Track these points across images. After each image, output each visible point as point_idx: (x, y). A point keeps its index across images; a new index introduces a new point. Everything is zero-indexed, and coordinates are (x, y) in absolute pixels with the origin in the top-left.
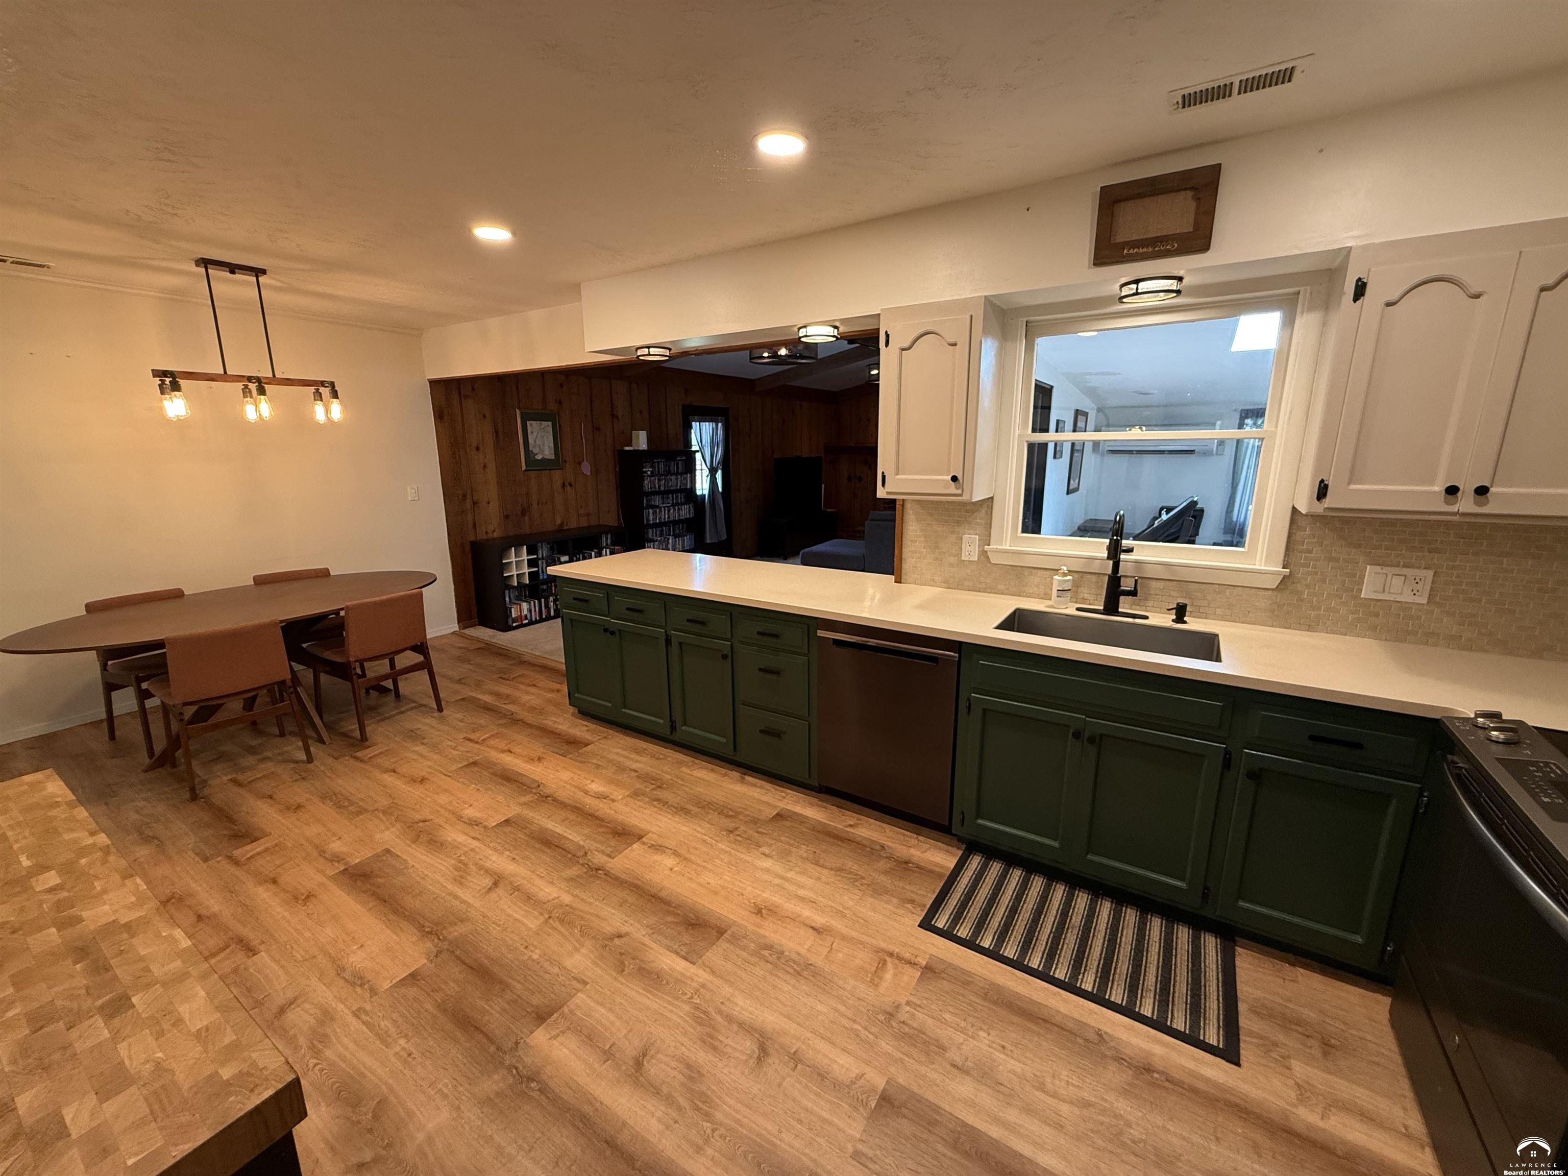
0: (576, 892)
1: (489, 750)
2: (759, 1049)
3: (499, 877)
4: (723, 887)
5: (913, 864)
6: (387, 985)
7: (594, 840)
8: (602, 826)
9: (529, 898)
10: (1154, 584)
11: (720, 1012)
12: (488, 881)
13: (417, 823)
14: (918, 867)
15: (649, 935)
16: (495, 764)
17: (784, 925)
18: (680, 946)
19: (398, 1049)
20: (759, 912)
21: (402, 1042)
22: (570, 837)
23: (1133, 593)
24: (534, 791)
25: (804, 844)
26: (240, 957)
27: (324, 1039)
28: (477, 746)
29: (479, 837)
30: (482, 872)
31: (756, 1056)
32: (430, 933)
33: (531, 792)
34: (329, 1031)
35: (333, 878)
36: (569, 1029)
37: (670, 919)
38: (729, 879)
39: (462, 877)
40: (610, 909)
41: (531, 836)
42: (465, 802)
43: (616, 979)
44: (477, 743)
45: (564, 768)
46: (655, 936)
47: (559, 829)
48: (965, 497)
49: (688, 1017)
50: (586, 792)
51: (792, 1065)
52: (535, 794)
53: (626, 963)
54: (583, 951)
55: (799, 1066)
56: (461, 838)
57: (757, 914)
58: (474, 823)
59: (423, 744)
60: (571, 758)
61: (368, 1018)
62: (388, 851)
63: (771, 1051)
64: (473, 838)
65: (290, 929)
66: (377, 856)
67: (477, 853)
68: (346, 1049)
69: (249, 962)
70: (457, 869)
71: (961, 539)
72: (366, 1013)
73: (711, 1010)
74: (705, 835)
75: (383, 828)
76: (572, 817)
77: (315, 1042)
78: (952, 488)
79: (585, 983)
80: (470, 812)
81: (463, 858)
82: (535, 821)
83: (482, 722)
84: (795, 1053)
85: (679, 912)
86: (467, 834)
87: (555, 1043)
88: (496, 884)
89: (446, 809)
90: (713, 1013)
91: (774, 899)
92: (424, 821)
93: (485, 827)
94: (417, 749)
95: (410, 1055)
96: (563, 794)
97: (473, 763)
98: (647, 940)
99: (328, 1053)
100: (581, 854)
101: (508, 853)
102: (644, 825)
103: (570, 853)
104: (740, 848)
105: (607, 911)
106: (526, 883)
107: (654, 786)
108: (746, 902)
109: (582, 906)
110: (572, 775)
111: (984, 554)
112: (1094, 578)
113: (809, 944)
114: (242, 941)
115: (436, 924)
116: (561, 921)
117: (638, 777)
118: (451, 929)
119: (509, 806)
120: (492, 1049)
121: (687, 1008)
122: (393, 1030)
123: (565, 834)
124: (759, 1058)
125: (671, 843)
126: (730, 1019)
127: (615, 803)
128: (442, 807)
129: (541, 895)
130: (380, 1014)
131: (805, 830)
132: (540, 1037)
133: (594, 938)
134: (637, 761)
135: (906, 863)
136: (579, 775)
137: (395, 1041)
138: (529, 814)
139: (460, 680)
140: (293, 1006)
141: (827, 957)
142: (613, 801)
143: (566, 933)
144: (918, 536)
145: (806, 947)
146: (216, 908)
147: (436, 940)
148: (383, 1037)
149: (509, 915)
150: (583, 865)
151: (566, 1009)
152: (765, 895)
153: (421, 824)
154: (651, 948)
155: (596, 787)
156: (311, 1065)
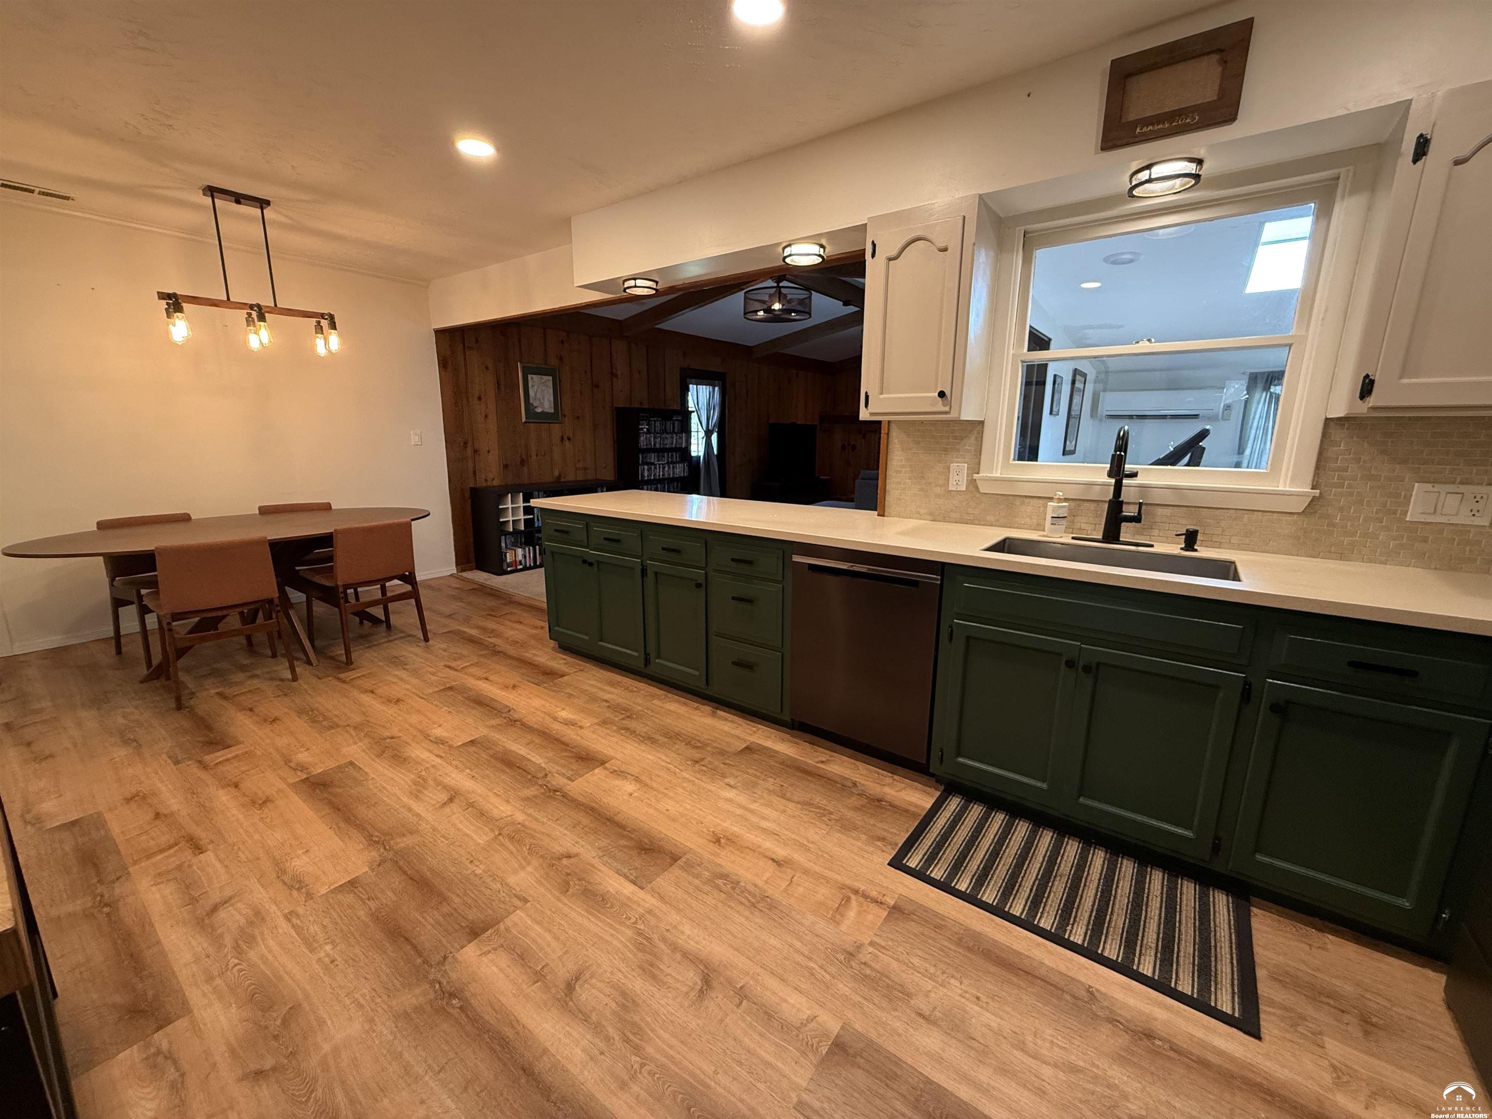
0: (530, 811)
1: (466, 677)
2: (702, 981)
3: (455, 793)
4: (682, 815)
5: (885, 802)
6: (324, 890)
7: (558, 764)
8: (566, 750)
9: (482, 815)
10: (1160, 511)
11: (664, 940)
12: (444, 797)
13: (385, 739)
14: (892, 805)
15: (600, 858)
16: (470, 689)
17: (742, 855)
18: (630, 869)
19: (322, 955)
20: (718, 841)
21: (328, 948)
22: (533, 759)
23: (1137, 519)
24: (504, 715)
25: (771, 777)
26: (187, 855)
27: (250, 940)
28: (455, 673)
29: (443, 755)
30: (440, 788)
31: (698, 987)
32: (377, 842)
33: (501, 716)
34: (256, 931)
35: (294, 786)
36: (502, 946)
37: (623, 842)
38: (688, 807)
39: (419, 791)
40: (562, 830)
41: (494, 756)
42: (434, 723)
43: (559, 900)
44: (456, 670)
45: (537, 696)
46: (605, 858)
47: (523, 751)
48: (953, 415)
49: (631, 943)
50: (555, 719)
51: (737, 1000)
52: (505, 718)
53: (571, 883)
54: (529, 869)
55: (745, 1002)
56: (425, 755)
57: (715, 843)
58: (440, 741)
59: (404, 669)
60: (545, 687)
61: (298, 922)
62: (351, 763)
63: (715, 984)
64: (436, 756)
65: (241, 830)
66: (339, 767)
67: (439, 770)
68: (270, 951)
69: (195, 860)
70: (415, 783)
71: (949, 468)
72: (298, 916)
73: (655, 937)
74: (670, 764)
75: (351, 742)
76: (537, 740)
77: (240, 942)
78: (940, 406)
79: (526, 901)
80: (438, 732)
81: (423, 773)
82: (500, 743)
83: (465, 652)
84: (741, 987)
85: (633, 836)
86: (431, 752)
87: (484, 959)
88: (451, 800)
89: (415, 728)
90: (657, 941)
91: (735, 829)
92: (392, 738)
93: (450, 746)
94: (397, 673)
95: (332, 962)
96: (532, 720)
97: (449, 688)
98: (596, 862)
99: (252, 955)
100: (542, 775)
101: (468, 771)
102: (610, 752)
103: (530, 774)
104: (704, 778)
105: (558, 831)
106: (481, 800)
107: (623, 716)
108: (705, 830)
109: (535, 825)
110: (543, 702)
111: (972, 483)
112: (1092, 506)
113: (767, 875)
114: (192, 839)
115: (385, 834)
116: (511, 839)
117: (609, 707)
118: (400, 840)
119: (476, 728)
120: (419, 961)
121: (629, 933)
122: (321, 937)
123: (529, 757)
124: (701, 991)
125: (635, 770)
126: (674, 948)
127: (582, 730)
128: (411, 725)
129: (496, 813)
130: (312, 919)
131: (773, 763)
132: (470, 953)
133: (542, 856)
134: (609, 693)
135: (879, 800)
136: (550, 703)
137: (321, 947)
138: (496, 736)
139: (450, 615)
140: (227, 905)
141: (786, 890)
142: (581, 727)
143: (514, 850)
144: (903, 466)
145: (764, 878)
146: (175, 808)
147: (382, 850)
148: (310, 944)
149: (459, 830)
150: (541, 786)
151: (502, 926)
152: (725, 825)
153: (388, 740)
154: (599, 870)
155: (565, 714)
156: (231, 965)
